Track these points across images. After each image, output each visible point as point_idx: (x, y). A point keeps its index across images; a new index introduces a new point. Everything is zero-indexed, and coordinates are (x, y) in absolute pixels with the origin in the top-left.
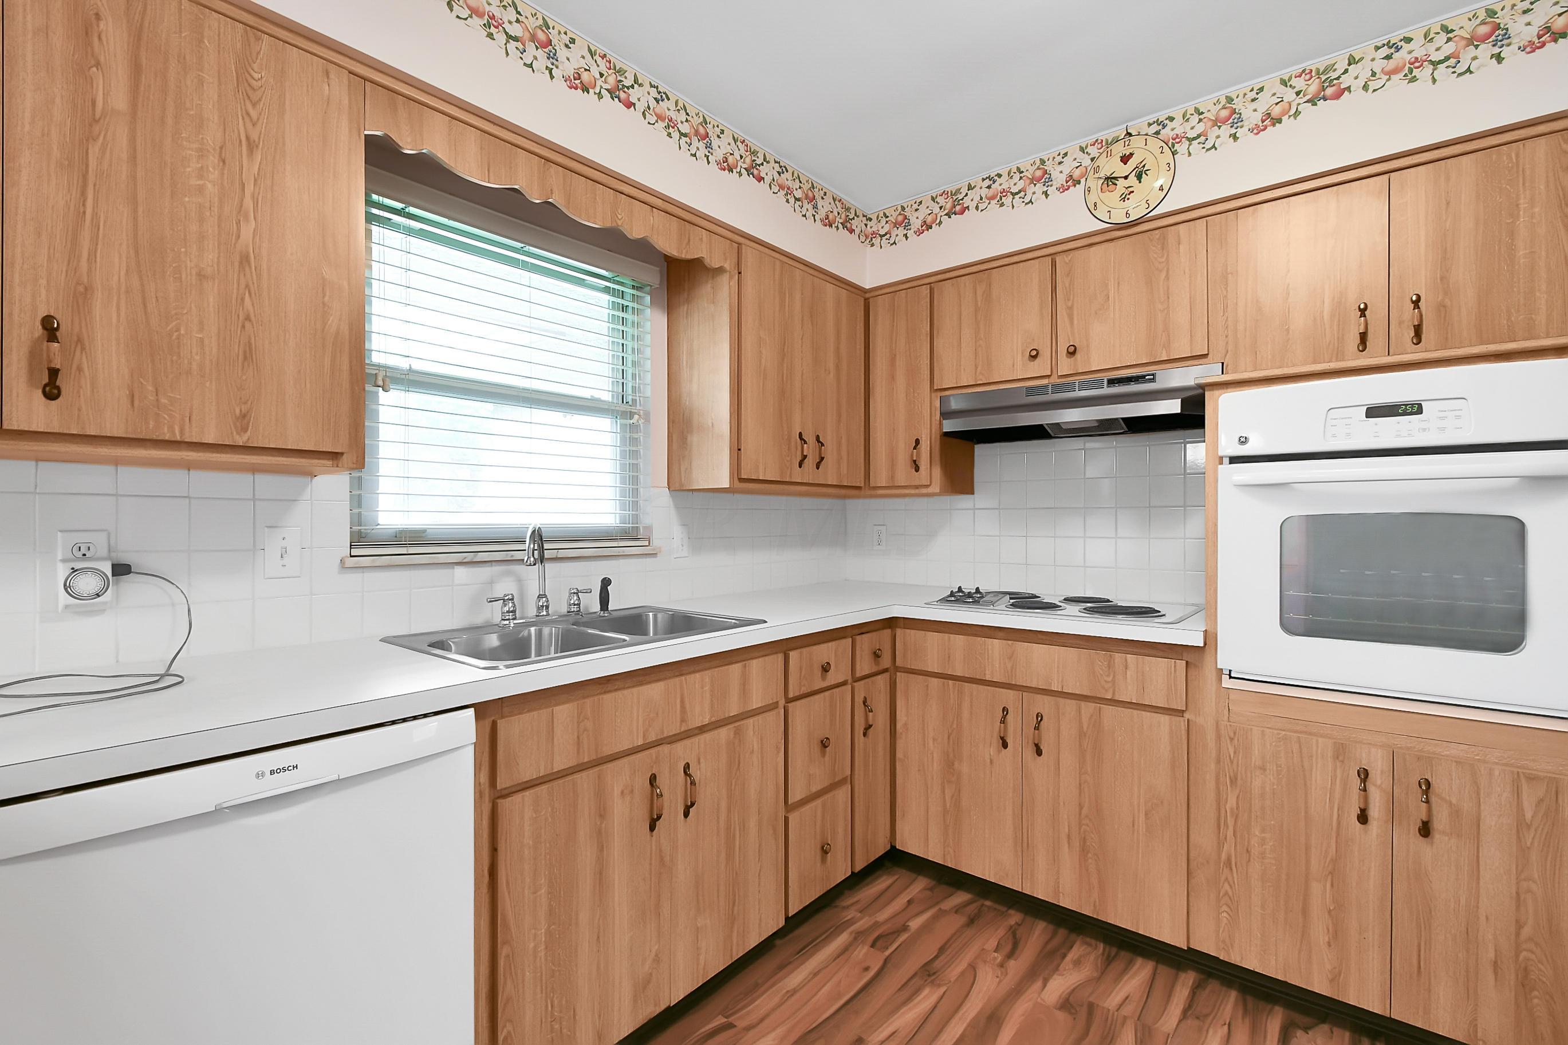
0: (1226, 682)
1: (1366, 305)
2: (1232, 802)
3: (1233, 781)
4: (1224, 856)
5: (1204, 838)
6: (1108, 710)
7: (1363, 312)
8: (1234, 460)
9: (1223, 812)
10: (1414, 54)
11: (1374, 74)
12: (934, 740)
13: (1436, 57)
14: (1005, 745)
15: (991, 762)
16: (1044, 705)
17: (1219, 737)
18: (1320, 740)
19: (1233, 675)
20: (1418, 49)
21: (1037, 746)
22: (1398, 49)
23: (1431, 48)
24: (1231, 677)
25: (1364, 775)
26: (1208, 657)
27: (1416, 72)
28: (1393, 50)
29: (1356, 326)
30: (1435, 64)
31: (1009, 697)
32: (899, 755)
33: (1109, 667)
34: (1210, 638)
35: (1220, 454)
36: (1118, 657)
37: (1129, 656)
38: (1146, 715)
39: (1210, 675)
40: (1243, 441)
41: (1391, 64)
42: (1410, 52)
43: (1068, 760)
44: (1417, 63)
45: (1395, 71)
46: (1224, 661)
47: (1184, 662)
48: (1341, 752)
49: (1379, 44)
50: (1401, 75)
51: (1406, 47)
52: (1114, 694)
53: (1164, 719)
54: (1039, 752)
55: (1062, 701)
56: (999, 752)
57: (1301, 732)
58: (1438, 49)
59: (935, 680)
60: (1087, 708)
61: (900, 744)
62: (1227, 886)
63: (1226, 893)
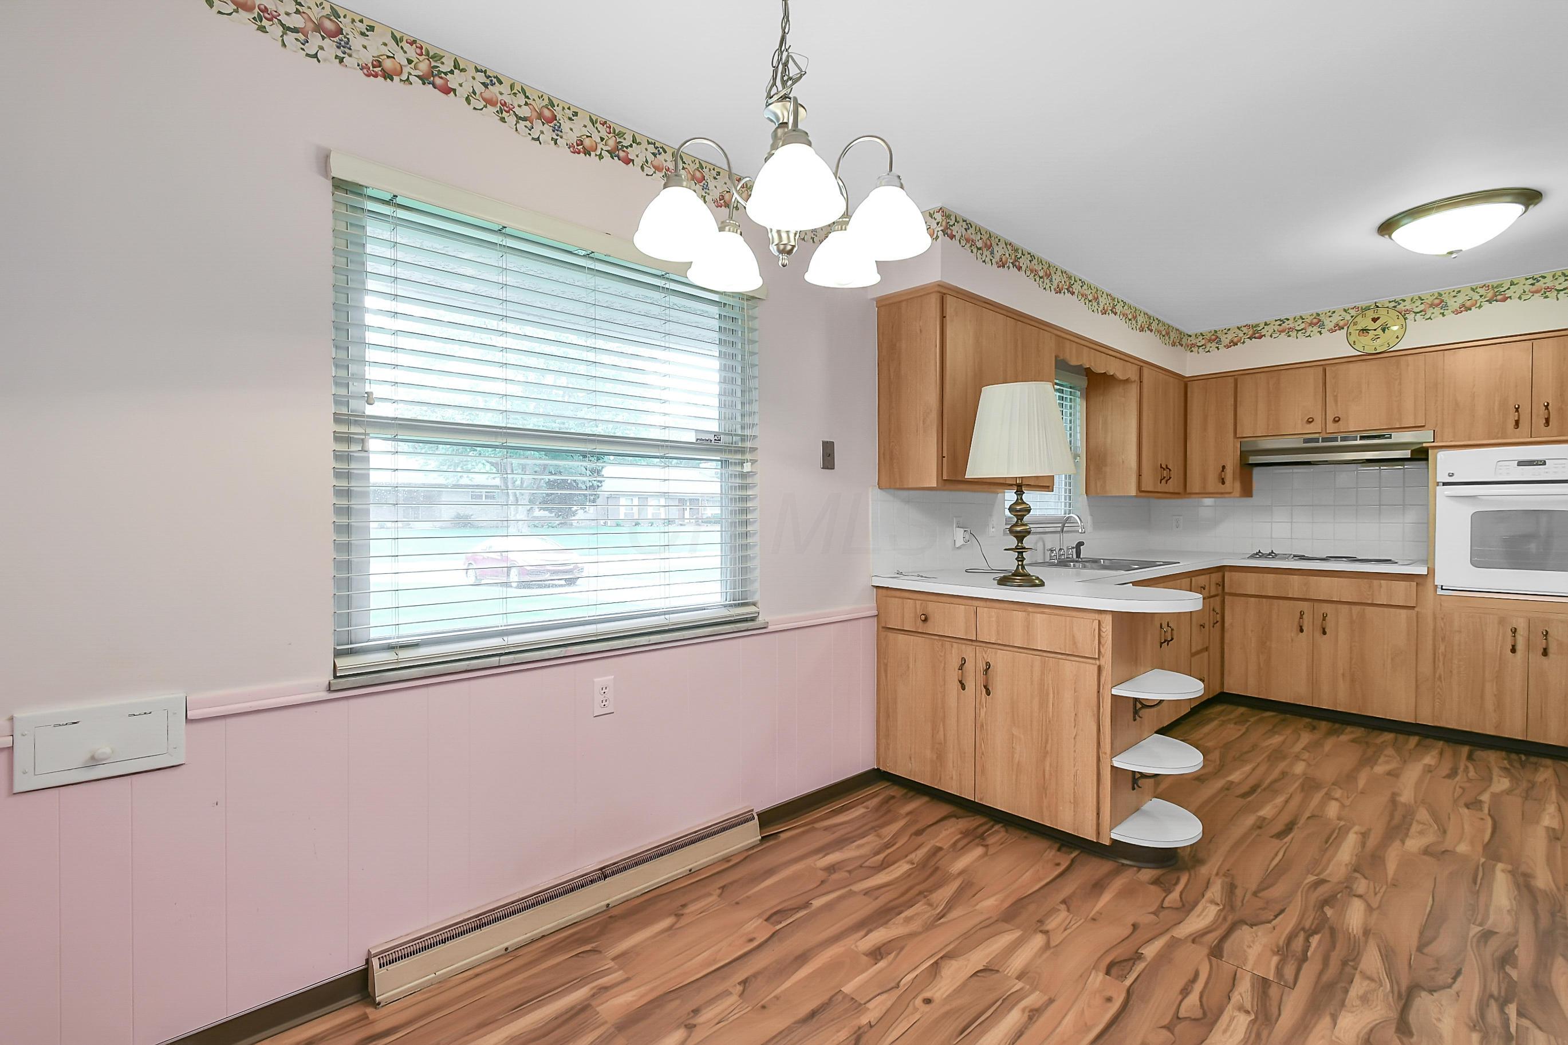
0: (1440, 592)
1: (1519, 406)
2: (1442, 648)
3: (1443, 639)
4: (1437, 676)
5: (1426, 669)
6: (1369, 610)
7: (1517, 410)
8: (1444, 484)
9: (1437, 655)
10: (1547, 285)
11: (1524, 292)
12: (1252, 631)
13: (1559, 287)
14: (1302, 631)
15: (1292, 640)
16: (1327, 608)
17: (1435, 618)
18: (1491, 616)
19: (1444, 588)
20: (1549, 282)
21: (1324, 629)
22: (1538, 281)
23: (1556, 283)
24: (1442, 589)
25: (1514, 631)
26: (1430, 579)
27: (1547, 294)
28: (1535, 281)
29: (1513, 416)
30: (1559, 291)
31: (1305, 606)
32: (1227, 641)
33: (1370, 587)
34: (1431, 571)
35: (1438, 481)
36: (1376, 582)
37: (1382, 581)
38: (1393, 610)
39: (1431, 588)
40: (1451, 475)
41: (1534, 288)
42: (1545, 283)
43: (1343, 635)
44: (1549, 289)
45: (1537, 292)
46: (1438, 582)
47: (1415, 583)
48: (1502, 621)
49: (1528, 277)
50: (1540, 294)
51: (1543, 281)
52: (1373, 600)
53: (1403, 612)
54: (1324, 633)
55: (1339, 606)
56: (1298, 634)
57: (1481, 613)
58: (1560, 284)
59: (1253, 599)
60: (1356, 609)
61: (1227, 636)
62: (1439, 690)
63: (1439, 693)
